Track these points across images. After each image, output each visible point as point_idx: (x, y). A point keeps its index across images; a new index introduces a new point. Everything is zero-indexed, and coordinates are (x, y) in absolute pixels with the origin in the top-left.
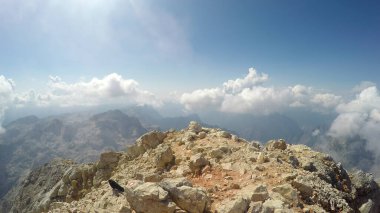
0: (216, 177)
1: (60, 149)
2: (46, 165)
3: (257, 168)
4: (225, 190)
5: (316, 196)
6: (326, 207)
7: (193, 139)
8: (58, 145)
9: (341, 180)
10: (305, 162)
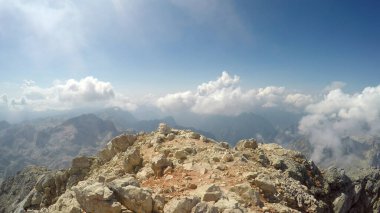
0: (177, 178)
1: (33, 156)
2: (18, 173)
3: (218, 168)
4: (183, 190)
5: (282, 193)
6: (292, 204)
7: (161, 141)
8: (31, 152)
9: (313, 176)
10: (276, 160)
